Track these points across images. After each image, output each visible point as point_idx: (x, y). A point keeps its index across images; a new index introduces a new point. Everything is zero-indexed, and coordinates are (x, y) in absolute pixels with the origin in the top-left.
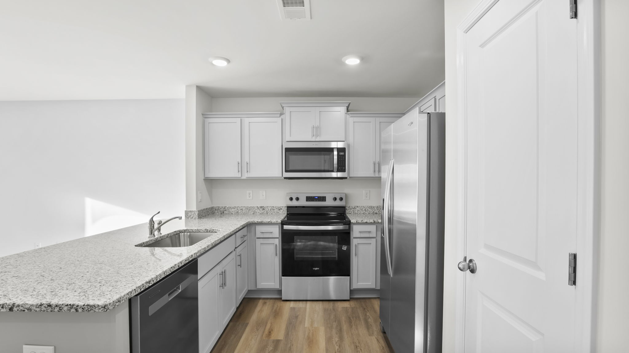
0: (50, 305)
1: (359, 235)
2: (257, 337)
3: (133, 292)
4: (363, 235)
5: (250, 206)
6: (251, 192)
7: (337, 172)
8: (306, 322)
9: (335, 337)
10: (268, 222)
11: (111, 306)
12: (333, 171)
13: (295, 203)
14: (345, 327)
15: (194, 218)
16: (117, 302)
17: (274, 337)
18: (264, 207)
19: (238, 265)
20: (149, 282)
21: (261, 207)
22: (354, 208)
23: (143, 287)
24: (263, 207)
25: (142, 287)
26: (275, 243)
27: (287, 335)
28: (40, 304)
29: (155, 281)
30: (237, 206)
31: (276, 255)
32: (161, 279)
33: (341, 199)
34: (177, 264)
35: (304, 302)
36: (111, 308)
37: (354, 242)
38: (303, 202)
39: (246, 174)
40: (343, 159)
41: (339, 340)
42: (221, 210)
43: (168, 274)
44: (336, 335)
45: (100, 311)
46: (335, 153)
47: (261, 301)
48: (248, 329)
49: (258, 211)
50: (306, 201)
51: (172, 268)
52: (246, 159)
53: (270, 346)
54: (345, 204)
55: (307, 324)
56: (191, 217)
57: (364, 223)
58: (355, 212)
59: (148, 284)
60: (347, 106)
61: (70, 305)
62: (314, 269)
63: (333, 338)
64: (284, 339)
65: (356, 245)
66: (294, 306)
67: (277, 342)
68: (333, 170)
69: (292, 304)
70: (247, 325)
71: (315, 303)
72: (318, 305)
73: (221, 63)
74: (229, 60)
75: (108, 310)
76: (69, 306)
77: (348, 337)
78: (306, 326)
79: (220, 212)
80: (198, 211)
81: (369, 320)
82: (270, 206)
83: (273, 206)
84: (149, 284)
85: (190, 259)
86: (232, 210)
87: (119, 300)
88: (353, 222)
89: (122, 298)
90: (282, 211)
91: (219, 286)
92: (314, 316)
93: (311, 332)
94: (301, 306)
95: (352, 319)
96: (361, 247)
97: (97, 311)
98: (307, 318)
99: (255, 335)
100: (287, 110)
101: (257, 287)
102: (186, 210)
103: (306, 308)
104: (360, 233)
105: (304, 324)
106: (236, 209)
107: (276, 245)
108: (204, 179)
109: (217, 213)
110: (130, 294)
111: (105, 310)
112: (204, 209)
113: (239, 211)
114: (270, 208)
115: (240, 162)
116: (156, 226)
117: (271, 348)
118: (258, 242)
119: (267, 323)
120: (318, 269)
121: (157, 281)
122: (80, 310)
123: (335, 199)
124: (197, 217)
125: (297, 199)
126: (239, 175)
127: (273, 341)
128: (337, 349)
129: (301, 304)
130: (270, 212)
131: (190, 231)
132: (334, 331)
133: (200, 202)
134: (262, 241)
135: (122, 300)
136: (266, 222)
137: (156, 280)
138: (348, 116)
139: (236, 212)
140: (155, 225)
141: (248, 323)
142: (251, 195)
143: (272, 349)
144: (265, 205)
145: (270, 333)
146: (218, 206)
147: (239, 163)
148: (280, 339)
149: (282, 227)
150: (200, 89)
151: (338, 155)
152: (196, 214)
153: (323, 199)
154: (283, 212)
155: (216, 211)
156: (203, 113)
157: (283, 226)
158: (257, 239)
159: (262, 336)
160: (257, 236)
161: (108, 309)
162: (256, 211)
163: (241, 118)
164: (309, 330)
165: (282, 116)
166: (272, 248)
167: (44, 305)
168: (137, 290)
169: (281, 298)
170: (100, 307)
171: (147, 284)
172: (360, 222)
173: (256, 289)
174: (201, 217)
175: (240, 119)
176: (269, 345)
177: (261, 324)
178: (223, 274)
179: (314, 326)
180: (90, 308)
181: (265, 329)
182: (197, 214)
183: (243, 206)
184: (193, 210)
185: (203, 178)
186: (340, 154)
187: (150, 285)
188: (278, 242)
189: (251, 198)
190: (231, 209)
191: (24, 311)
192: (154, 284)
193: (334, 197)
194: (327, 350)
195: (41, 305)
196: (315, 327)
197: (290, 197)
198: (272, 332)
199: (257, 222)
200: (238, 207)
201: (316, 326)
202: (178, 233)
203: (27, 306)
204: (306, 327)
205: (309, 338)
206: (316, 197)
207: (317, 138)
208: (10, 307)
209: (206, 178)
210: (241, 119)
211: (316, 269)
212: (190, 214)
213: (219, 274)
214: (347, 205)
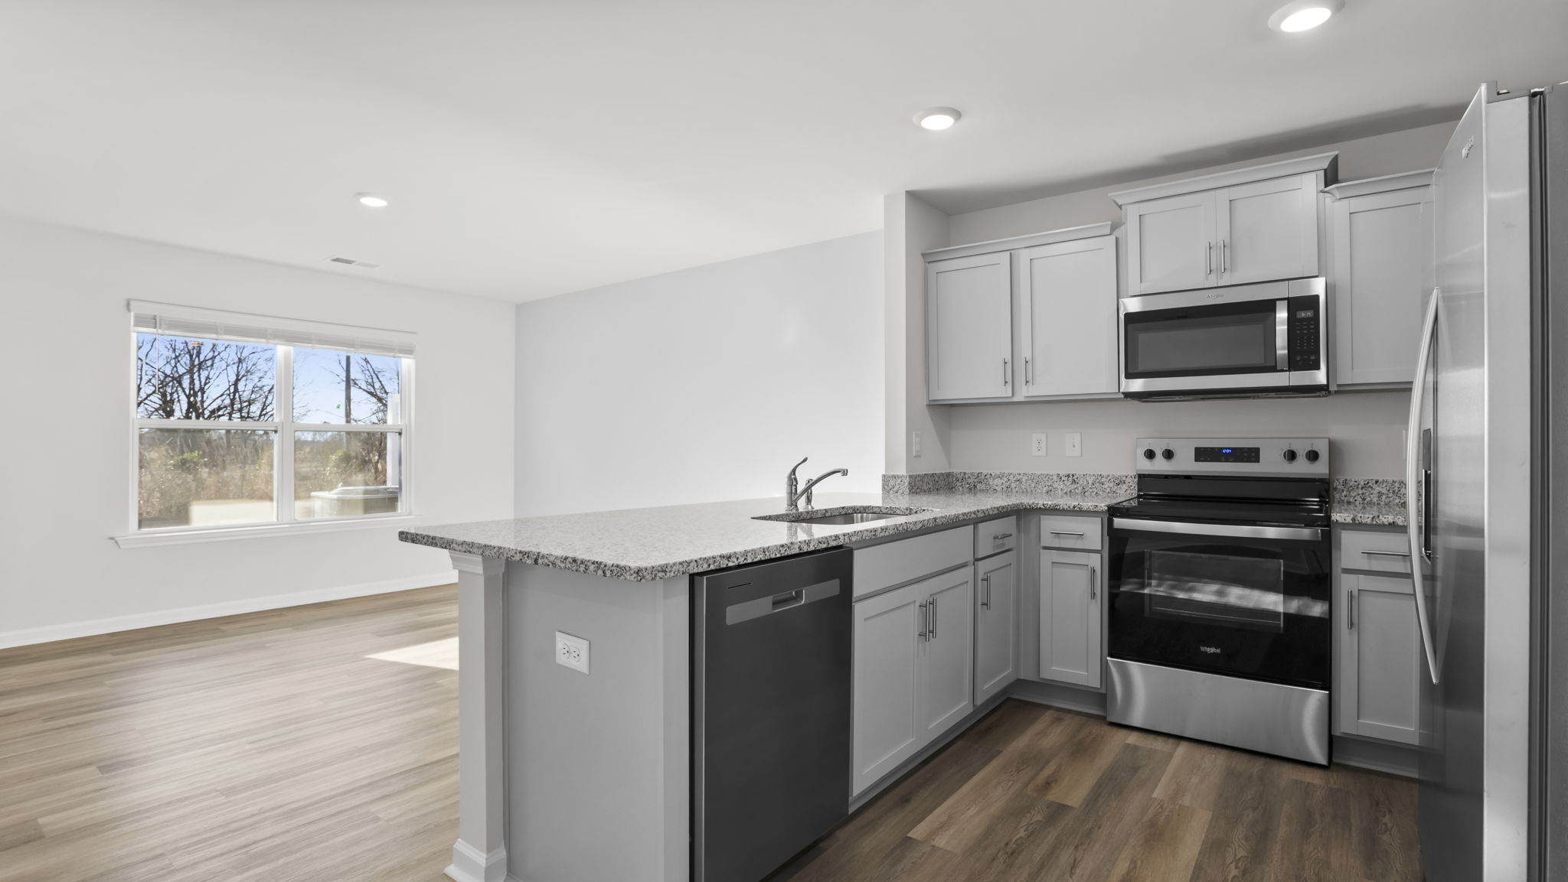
0: (575, 561)
1: (1363, 564)
2: (1012, 784)
3: (692, 565)
4: (1377, 565)
5: (1039, 473)
6: (1043, 437)
7: (1289, 370)
8: (1159, 786)
9: (1240, 846)
10: (1071, 507)
11: (648, 574)
12: (1273, 369)
13: (1160, 466)
14: (1282, 831)
15: (901, 491)
16: (659, 571)
17: (1055, 795)
18: (1075, 477)
19: (983, 604)
20: (729, 557)
21: (1068, 476)
22: (1366, 486)
23: (715, 562)
24: (1073, 476)
25: (711, 561)
26: (1091, 565)
27: (1093, 801)
28: (564, 557)
29: (741, 561)
30: (1007, 472)
31: (1093, 595)
32: (756, 560)
33: (1313, 456)
34: (796, 543)
35: (1171, 741)
36: (648, 577)
37: (1345, 585)
38: (1185, 464)
39: (1024, 388)
40: (1309, 329)
41: (1248, 857)
42: (970, 481)
43: (773, 556)
44: (1243, 842)
45: (632, 578)
46: (1282, 315)
47: (1049, 713)
48: (994, 764)
49: (1059, 485)
50: (1196, 460)
51: (783, 546)
52: (1025, 352)
53: (1039, 811)
54: (1328, 472)
55: (1158, 793)
56: (895, 489)
57: (1383, 525)
58: (1368, 499)
59: (726, 562)
60: (1326, 167)
61: (597, 562)
62: (1203, 649)
63: (1229, 846)
64: (1080, 807)
65: (1351, 595)
66: (1138, 744)
67: (1061, 809)
68: (1274, 364)
69: (1133, 738)
70: (995, 757)
71: (1206, 749)
72: (1214, 756)
73: (938, 123)
74: (959, 112)
75: (643, 580)
76: (596, 565)
77: (1282, 859)
78: (1155, 795)
79: (968, 486)
80: (910, 476)
81: (1386, 837)
82: (1092, 473)
83: (1100, 474)
84: (729, 561)
85: (833, 544)
86: (996, 481)
87: (664, 569)
88: (1341, 520)
89: (669, 567)
90: (1124, 487)
91: (917, 633)
92: (1190, 778)
93: (1166, 813)
94: (1159, 748)
95: (1317, 817)
96: (1370, 604)
97: (628, 577)
98: (1164, 780)
99: (1009, 780)
100: (1132, 214)
101: (1042, 676)
102: (884, 473)
103: (1171, 755)
104: (1369, 558)
105: (1153, 791)
106: (1005, 479)
107: (1094, 571)
108: (927, 405)
109: (961, 488)
110: (685, 566)
111: (639, 579)
112: (926, 474)
113: (1013, 485)
114: (1093, 478)
115: (1008, 358)
116: (801, 487)
117: (1039, 818)
118: (1047, 558)
119: (1047, 762)
120: (1218, 651)
121: (745, 562)
122: (608, 573)
123: (1291, 456)
124: (908, 490)
125: (1169, 455)
126: (1004, 392)
127: (1050, 805)
128: (1232, 875)
129: (1159, 744)
130: (1091, 490)
131: (875, 510)
132: (1240, 832)
133: (915, 456)
134: (1055, 556)
135: (670, 571)
136: (1066, 507)
137: (743, 559)
138: (1328, 199)
139: (1004, 486)
140: (798, 486)
141: (1001, 751)
142: (1043, 444)
143: (1041, 819)
144: (1078, 471)
145: (1048, 785)
146: (963, 471)
147: (1005, 363)
148: (1069, 804)
149: (1110, 522)
150: (914, 197)
151: (1291, 321)
152: (904, 483)
153: (1251, 455)
154: (1129, 491)
155: (959, 484)
156: (924, 252)
157: (1113, 520)
158: (1042, 551)
159: (1027, 785)
160: (1044, 543)
161: (644, 577)
162: (1055, 485)
163: (1012, 251)
164: (1161, 807)
165: (1117, 233)
166: (1083, 576)
167: (569, 559)
168: (701, 563)
169: (1104, 718)
170: (632, 572)
171: (724, 560)
172: (1369, 521)
173: (1038, 680)
174: (918, 491)
175: (1008, 253)
176: (1036, 809)
177: (1032, 760)
178: (929, 607)
179: (1180, 802)
180: (619, 571)
181: (1037, 774)
182: (907, 484)
183: (1021, 472)
184: (898, 474)
185: (926, 402)
186: (1298, 317)
187: (730, 564)
188: (1097, 562)
189: (1043, 452)
190: (994, 479)
191: (549, 565)
192: (739, 566)
193: (1286, 448)
194: (1198, 868)
195: (566, 558)
196: (1180, 805)
197: (1148, 448)
198: (1053, 784)
199: (1042, 507)
200: (1010, 474)
201: (1187, 803)
202: (850, 511)
203: (552, 559)
204: (1156, 799)
205: (1152, 824)
206: (1226, 449)
207: (1221, 278)
208: (535, 557)
209: (932, 403)
210: (1011, 254)
211: (1212, 650)
212: (892, 483)
213: (917, 604)
214: (1337, 477)
